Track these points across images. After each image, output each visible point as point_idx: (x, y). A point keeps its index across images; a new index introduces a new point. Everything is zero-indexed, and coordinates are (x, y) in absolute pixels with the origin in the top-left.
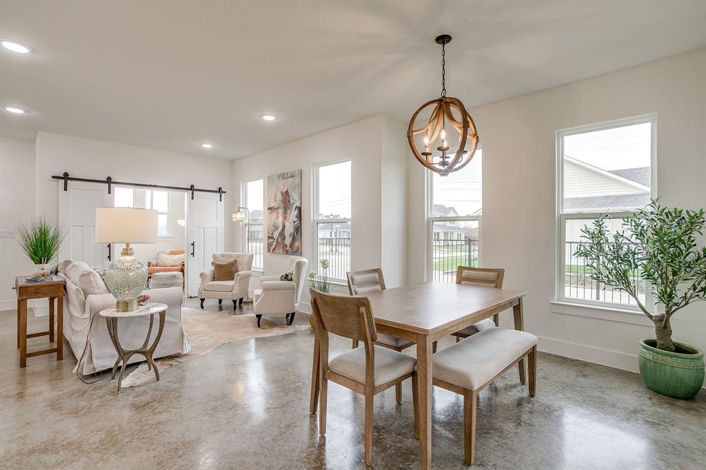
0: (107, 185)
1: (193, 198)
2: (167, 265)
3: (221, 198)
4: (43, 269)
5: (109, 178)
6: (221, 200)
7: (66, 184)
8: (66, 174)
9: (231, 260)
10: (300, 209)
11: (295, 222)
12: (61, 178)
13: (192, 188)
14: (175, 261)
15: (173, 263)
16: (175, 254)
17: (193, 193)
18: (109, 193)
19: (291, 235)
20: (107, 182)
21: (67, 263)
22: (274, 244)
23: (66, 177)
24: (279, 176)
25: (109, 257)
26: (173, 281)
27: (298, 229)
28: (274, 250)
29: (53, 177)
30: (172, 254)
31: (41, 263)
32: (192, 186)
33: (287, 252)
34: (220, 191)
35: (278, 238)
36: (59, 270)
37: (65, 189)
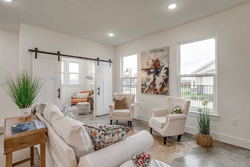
0: (58, 56)
1: (98, 65)
2: (81, 98)
3: (110, 65)
4: (26, 113)
5: (59, 52)
6: (110, 66)
7: (36, 55)
8: (36, 49)
9: (123, 97)
10: (167, 69)
11: (164, 76)
12: (33, 51)
13: (98, 59)
14: (83, 96)
15: (83, 97)
16: (83, 93)
17: (98, 62)
18: (59, 60)
19: (160, 84)
20: (57, 54)
21: (43, 106)
22: (147, 88)
23: (36, 51)
24: (151, 51)
25: (59, 96)
26: (87, 107)
27: (166, 81)
28: (146, 92)
29: (29, 50)
30: (82, 93)
31: (24, 108)
32: (98, 58)
33: (157, 93)
34: (110, 61)
35: (150, 86)
36: (36, 111)
37: (36, 58)
